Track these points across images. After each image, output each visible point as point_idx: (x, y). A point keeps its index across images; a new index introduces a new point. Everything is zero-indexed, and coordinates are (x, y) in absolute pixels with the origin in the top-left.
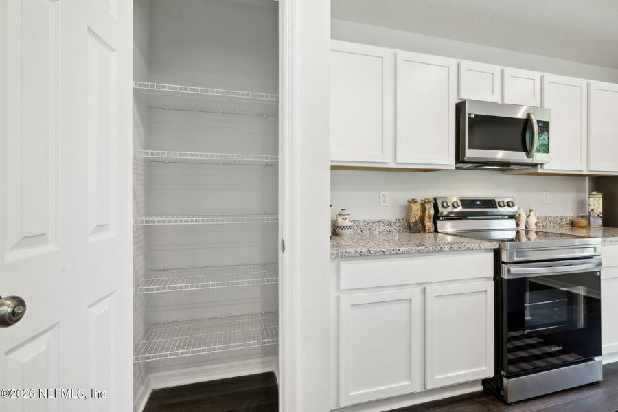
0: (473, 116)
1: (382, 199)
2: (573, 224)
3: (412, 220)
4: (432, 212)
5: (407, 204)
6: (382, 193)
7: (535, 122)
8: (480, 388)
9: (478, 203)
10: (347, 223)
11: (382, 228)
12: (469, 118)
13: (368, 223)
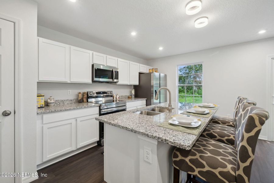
0: (96, 69)
1: (68, 92)
2: (129, 98)
3: (79, 99)
4: (86, 96)
5: (77, 94)
6: (68, 90)
7: (114, 71)
8: (96, 144)
9: (102, 93)
10: (52, 101)
11: (68, 102)
12: (95, 69)
13: (63, 101)
